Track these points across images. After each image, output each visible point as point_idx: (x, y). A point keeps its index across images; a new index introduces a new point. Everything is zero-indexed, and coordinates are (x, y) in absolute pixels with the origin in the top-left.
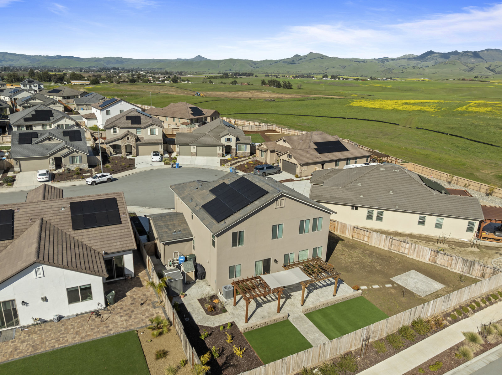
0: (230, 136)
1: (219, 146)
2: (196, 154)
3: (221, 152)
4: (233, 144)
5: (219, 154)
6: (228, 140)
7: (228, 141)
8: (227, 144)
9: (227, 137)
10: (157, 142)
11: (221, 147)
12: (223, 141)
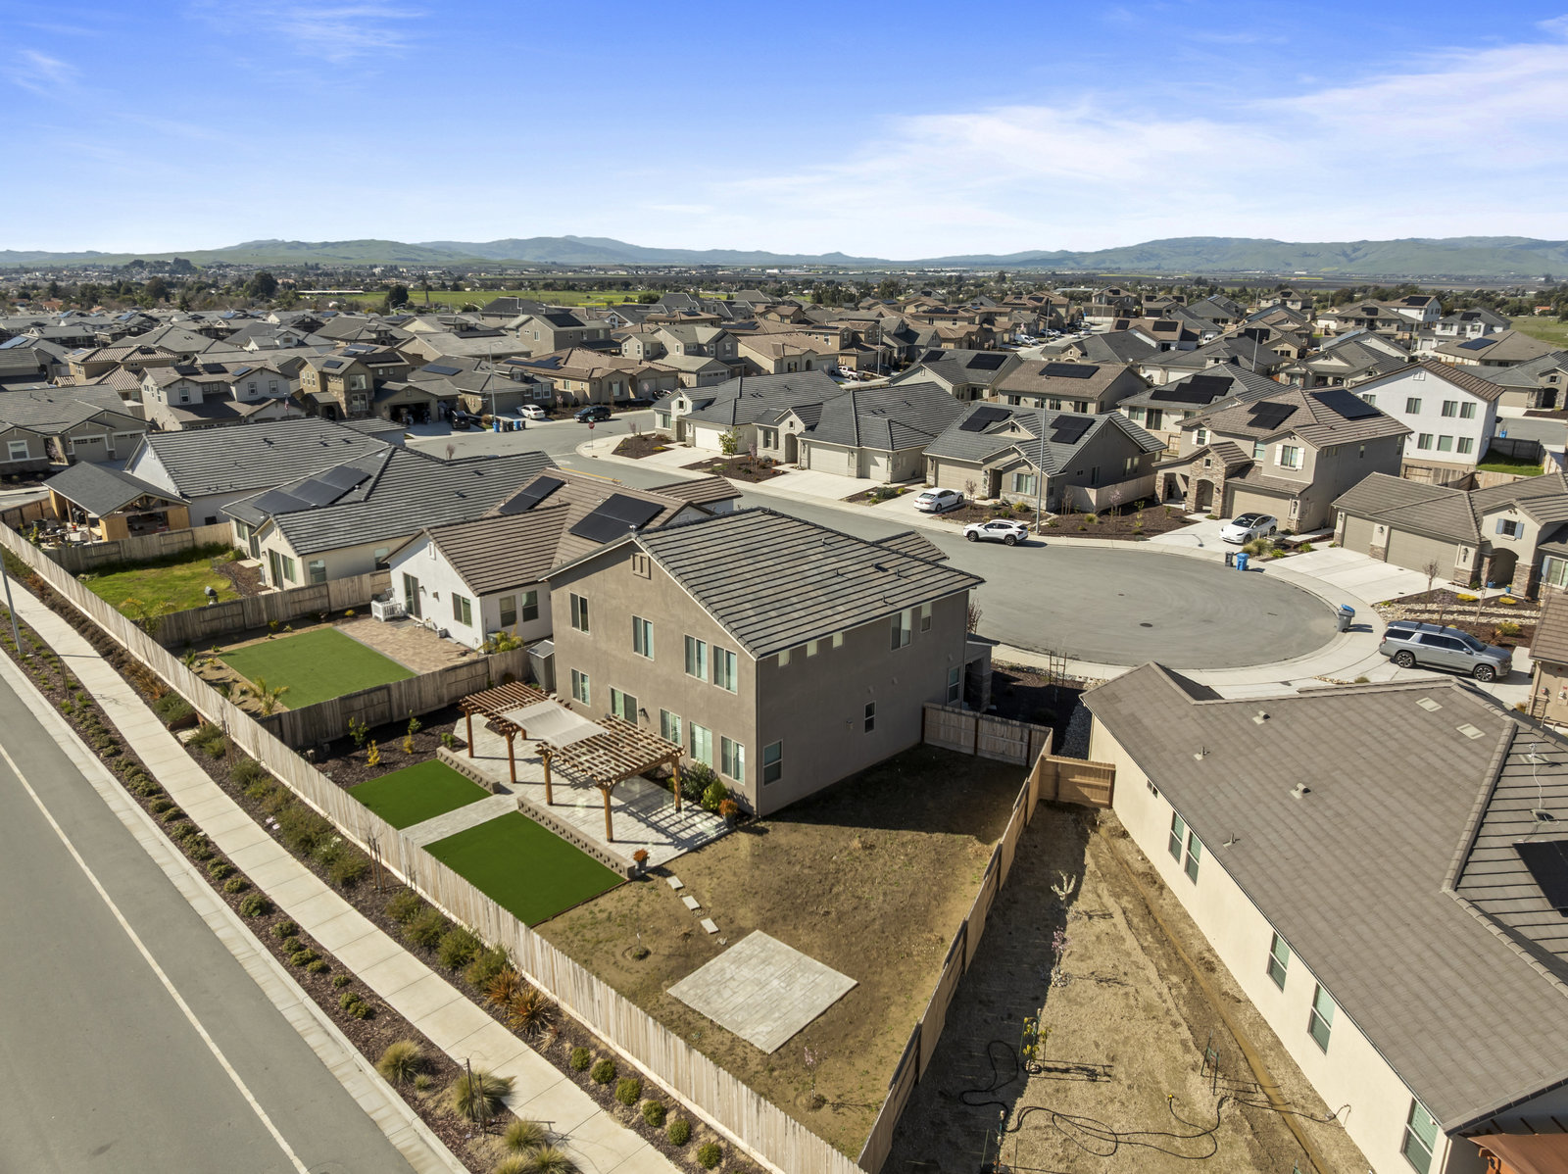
0: (1520, 516)
1: (1463, 543)
2: (1385, 556)
3: (1468, 566)
4: (1524, 547)
5: (1457, 572)
6: (1510, 528)
7: (1506, 531)
8: (1499, 541)
9: (1506, 515)
10: (1286, 488)
11: (1472, 551)
12: (1490, 527)
